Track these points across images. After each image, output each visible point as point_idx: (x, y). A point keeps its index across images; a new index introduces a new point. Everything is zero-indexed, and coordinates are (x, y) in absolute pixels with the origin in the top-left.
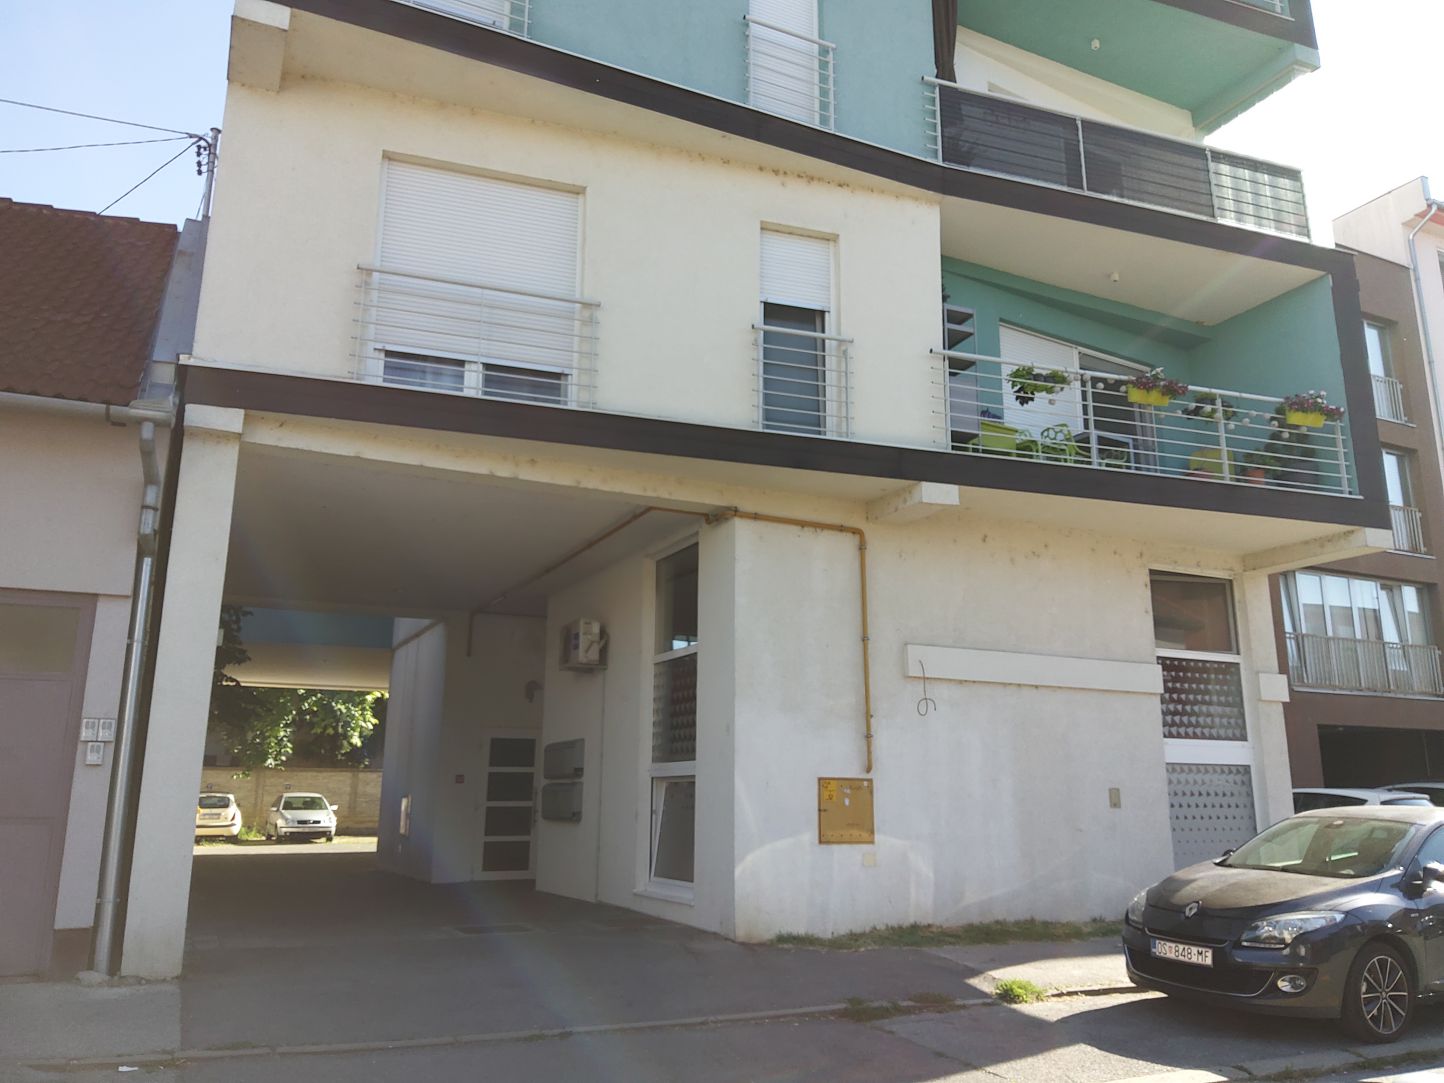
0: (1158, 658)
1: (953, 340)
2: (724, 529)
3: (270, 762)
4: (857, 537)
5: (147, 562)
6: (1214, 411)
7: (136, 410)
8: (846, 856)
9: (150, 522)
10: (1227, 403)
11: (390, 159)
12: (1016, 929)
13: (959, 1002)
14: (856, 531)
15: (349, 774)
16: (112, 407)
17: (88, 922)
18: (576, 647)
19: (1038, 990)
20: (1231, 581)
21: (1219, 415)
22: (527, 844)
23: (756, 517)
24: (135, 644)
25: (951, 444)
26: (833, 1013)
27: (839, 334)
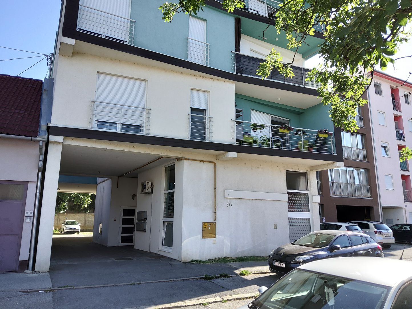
0: (287, 192)
1: (237, 117)
2: (181, 162)
3: (62, 212)
4: (214, 164)
5: (40, 173)
6: (301, 134)
7: (38, 138)
8: (209, 241)
9: (41, 164)
10: (304, 131)
11: (99, 73)
12: (249, 258)
13: (231, 276)
14: (213, 162)
15: (84, 215)
16: (32, 138)
17: (27, 259)
18: (145, 188)
19: (249, 272)
20: (307, 173)
21: (302, 135)
22: (133, 236)
23: (189, 159)
24: (37, 193)
25: (236, 142)
26: (201, 278)
27: (210, 116)
